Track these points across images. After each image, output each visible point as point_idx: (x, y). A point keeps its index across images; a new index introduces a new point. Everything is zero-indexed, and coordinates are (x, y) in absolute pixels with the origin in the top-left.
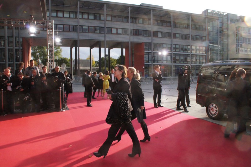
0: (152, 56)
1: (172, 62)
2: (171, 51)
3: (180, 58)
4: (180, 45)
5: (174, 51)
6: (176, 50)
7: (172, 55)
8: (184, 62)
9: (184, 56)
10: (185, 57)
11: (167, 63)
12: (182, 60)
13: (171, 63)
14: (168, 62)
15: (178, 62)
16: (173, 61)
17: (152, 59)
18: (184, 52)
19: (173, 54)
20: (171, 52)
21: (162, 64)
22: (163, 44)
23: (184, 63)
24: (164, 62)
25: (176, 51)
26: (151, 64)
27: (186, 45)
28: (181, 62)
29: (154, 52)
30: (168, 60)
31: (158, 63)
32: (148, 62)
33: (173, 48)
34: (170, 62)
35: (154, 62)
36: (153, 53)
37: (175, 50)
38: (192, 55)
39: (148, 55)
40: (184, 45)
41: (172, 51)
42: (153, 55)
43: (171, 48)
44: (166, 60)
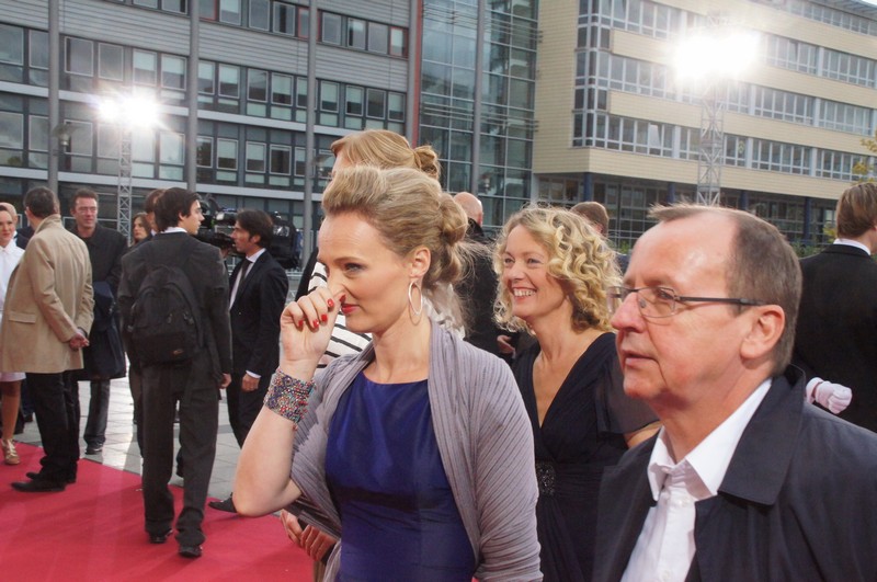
0: (55, 123)
1: (193, 175)
2: (184, 103)
3: (242, 151)
4: (244, 68)
5: (207, 107)
6: (216, 98)
7: (194, 125)
8: (267, 176)
9: (268, 142)
10: (273, 147)
11: (156, 177)
12: (254, 165)
13: (185, 179)
14: (163, 173)
15: (232, 177)
16: (194, 165)
17: (55, 146)
18: (268, 116)
19: (201, 120)
20: (184, 111)
21: (124, 182)
22: (131, 48)
23: (266, 186)
24: (137, 170)
25: (214, 107)
26: (43, 175)
27: (283, 74)
28: (249, 179)
29: (64, 95)
30: (164, 159)
31: (94, 171)
32: (25, 164)
33: (201, 81)
34: (178, 173)
35: (66, 165)
36: (62, 102)
37: (210, 100)
38: (317, 136)
39: (26, 113)
40: (270, 71)
41: (194, 103)
42: (62, 116)
43: (183, 81)
44: (150, 157)
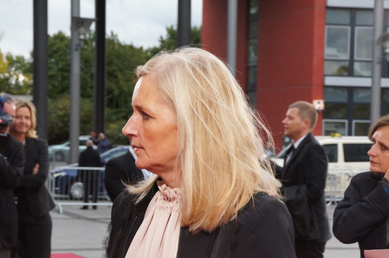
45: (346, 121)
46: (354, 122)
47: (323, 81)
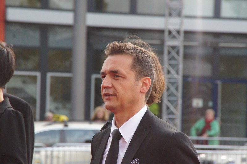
32: (44, 4)
45: (38, 74)
46: (49, 75)
47: (4, 14)
